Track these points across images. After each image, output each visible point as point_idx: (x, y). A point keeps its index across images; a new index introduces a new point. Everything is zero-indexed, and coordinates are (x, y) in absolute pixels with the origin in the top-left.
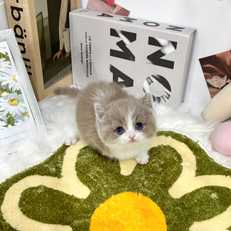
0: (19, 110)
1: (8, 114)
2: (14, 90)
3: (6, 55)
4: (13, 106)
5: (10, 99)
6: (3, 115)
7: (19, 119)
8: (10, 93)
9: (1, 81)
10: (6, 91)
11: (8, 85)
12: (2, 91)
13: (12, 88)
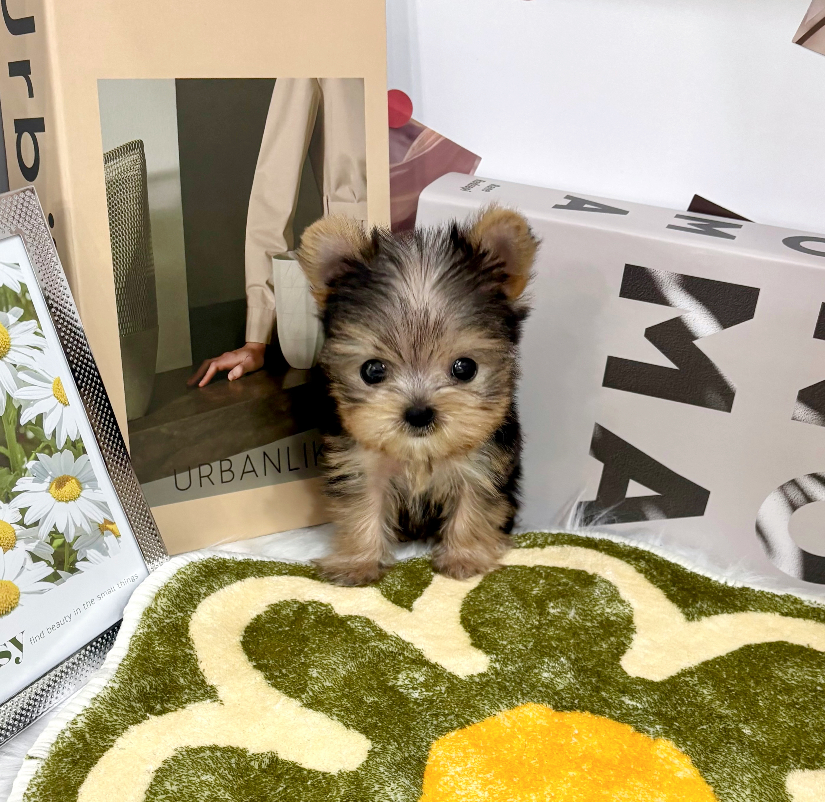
0: (85, 516)
1: (54, 534)
2: (61, 442)
3: (24, 295)
4: (67, 502)
5: (52, 477)
6: (36, 538)
7: (89, 547)
8: (51, 454)
9: (17, 407)
10: (39, 446)
11: (40, 418)
12: (23, 447)
13: (54, 432)
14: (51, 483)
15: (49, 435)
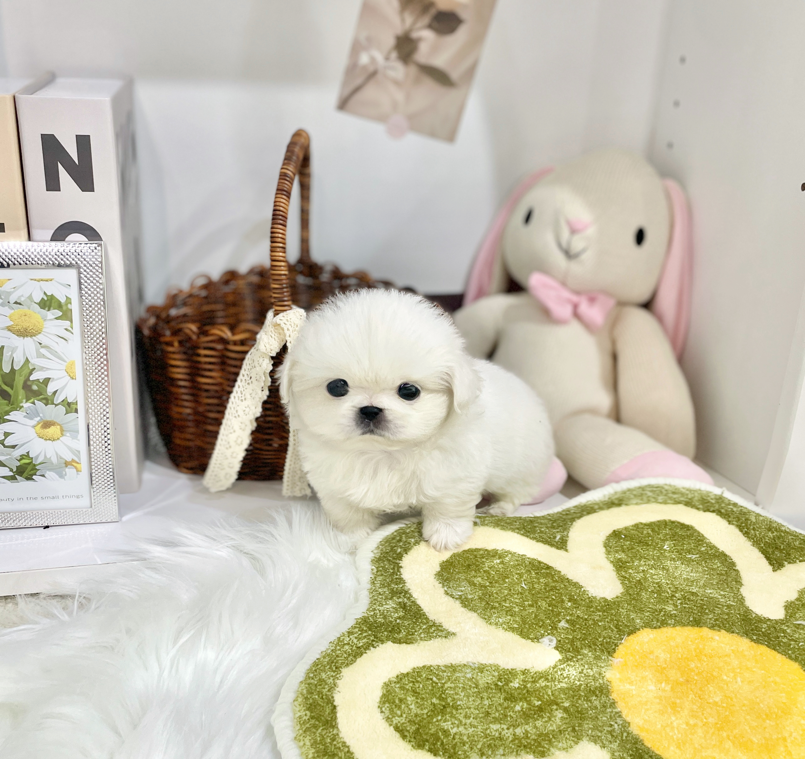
0: (57, 453)
1: (25, 456)
2: (59, 399)
3: (67, 305)
4: (46, 440)
5: (41, 419)
6: (9, 454)
8: (46, 405)
9: (31, 368)
10: (39, 396)
11: (47, 381)
12: (26, 393)
13: (55, 392)
14: (39, 423)
15: (50, 392)
